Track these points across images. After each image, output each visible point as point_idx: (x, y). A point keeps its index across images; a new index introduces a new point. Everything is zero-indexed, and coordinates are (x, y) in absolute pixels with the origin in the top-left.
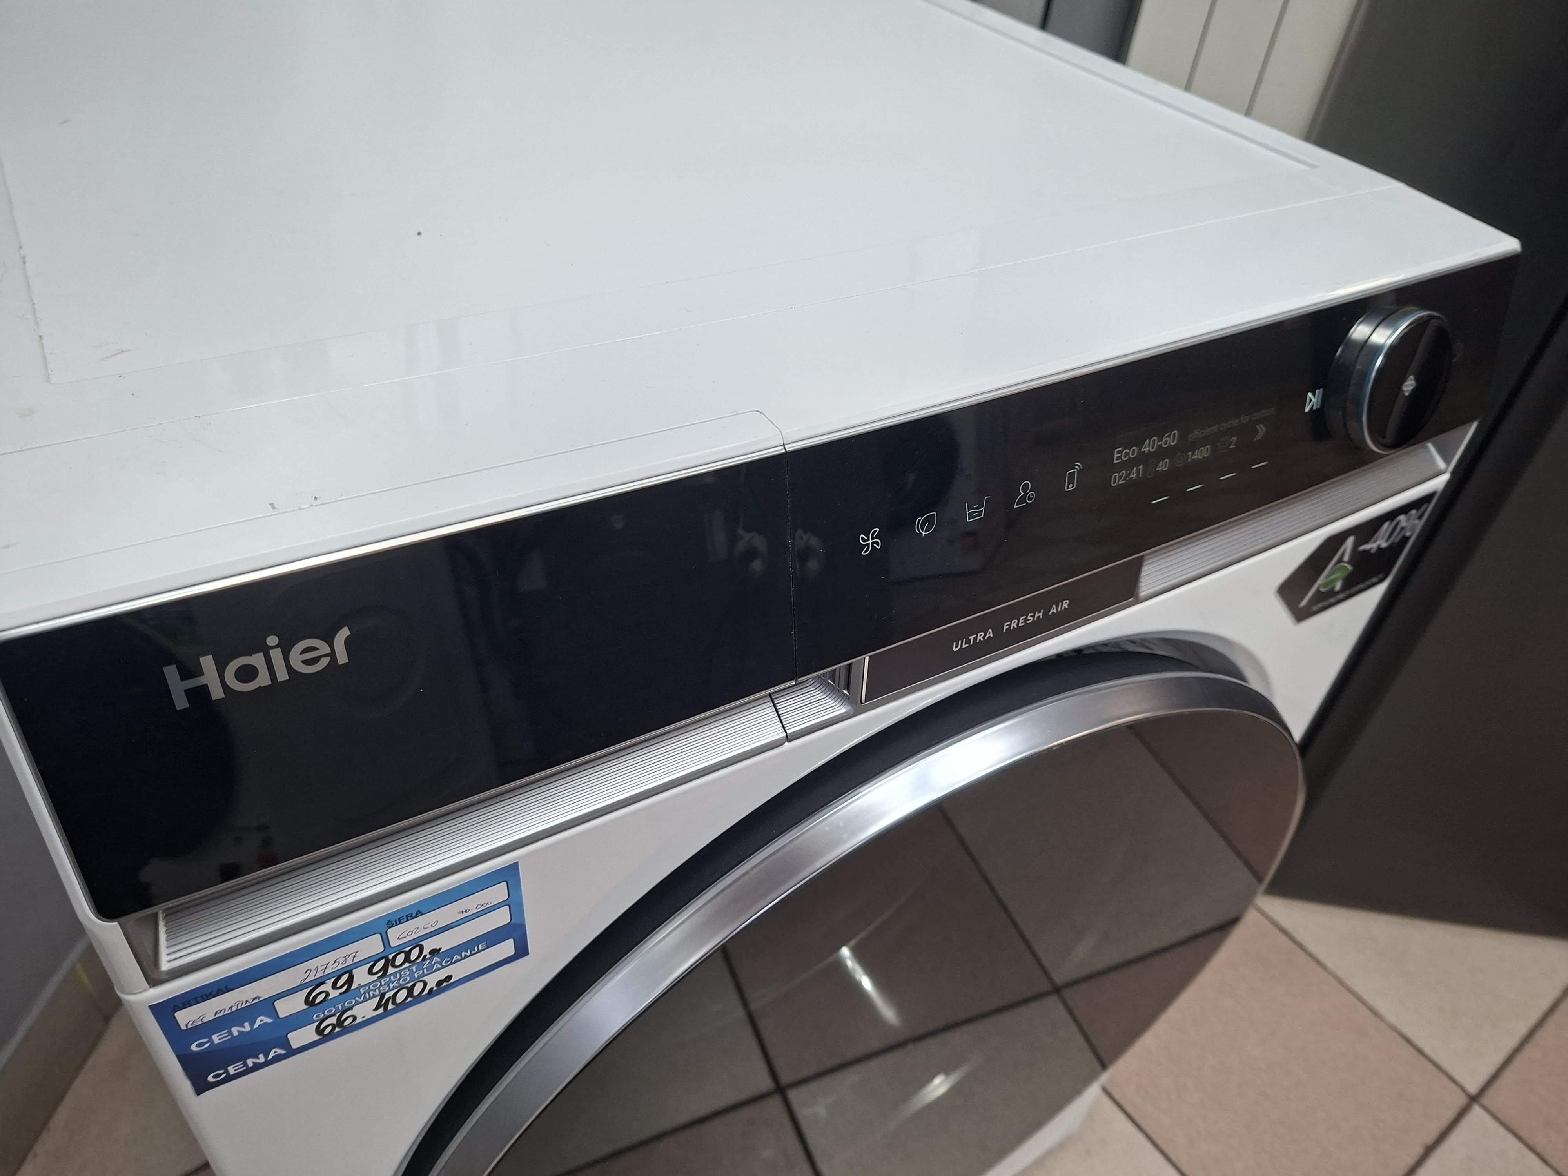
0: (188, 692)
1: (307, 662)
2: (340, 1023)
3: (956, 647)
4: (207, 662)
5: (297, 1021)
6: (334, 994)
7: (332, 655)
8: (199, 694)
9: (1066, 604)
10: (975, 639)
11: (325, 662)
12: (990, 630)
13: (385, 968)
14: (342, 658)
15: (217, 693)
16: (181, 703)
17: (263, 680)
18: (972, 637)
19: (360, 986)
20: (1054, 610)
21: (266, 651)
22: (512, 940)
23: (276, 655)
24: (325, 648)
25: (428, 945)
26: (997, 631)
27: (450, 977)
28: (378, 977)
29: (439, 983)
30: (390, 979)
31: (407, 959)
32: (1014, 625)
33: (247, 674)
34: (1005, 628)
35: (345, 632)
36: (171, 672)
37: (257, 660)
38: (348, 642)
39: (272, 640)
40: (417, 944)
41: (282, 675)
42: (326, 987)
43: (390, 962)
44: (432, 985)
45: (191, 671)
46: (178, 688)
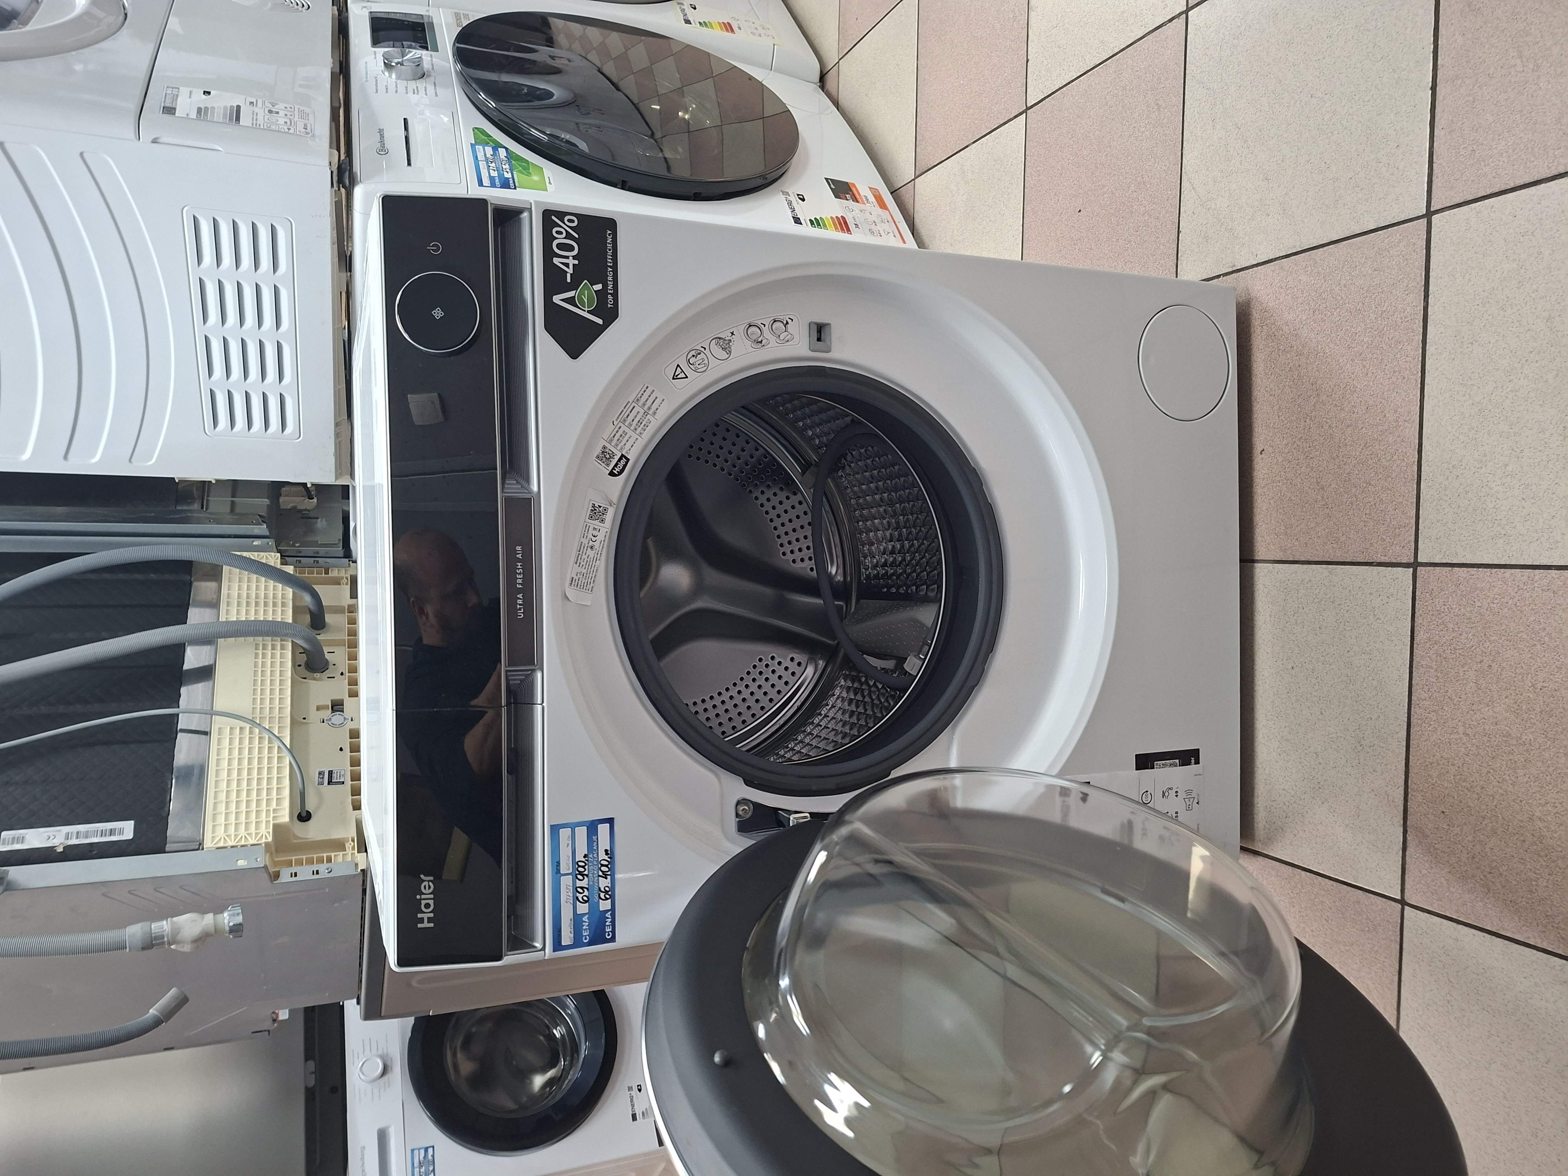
0: (428, 922)
1: (429, 889)
2: (606, 892)
4: (419, 916)
5: (594, 908)
6: (586, 893)
7: (429, 881)
8: (430, 920)
9: (519, 548)
10: (520, 605)
11: (430, 883)
13: (583, 875)
14: (431, 878)
15: (432, 915)
16: (432, 925)
17: (431, 902)
18: (518, 606)
19: (588, 884)
20: (519, 556)
21: (421, 899)
22: (599, 826)
23: (423, 897)
24: (426, 883)
26: (519, 591)
27: (606, 851)
28: (587, 877)
29: (607, 854)
30: (591, 873)
31: (583, 867)
33: (427, 906)
34: (520, 586)
35: (422, 876)
36: (419, 926)
37: (423, 902)
38: (426, 876)
39: (418, 897)
40: (576, 863)
41: (432, 896)
42: (580, 896)
43: (581, 873)
44: (606, 857)
45: (422, 920)
46: (426, 925)
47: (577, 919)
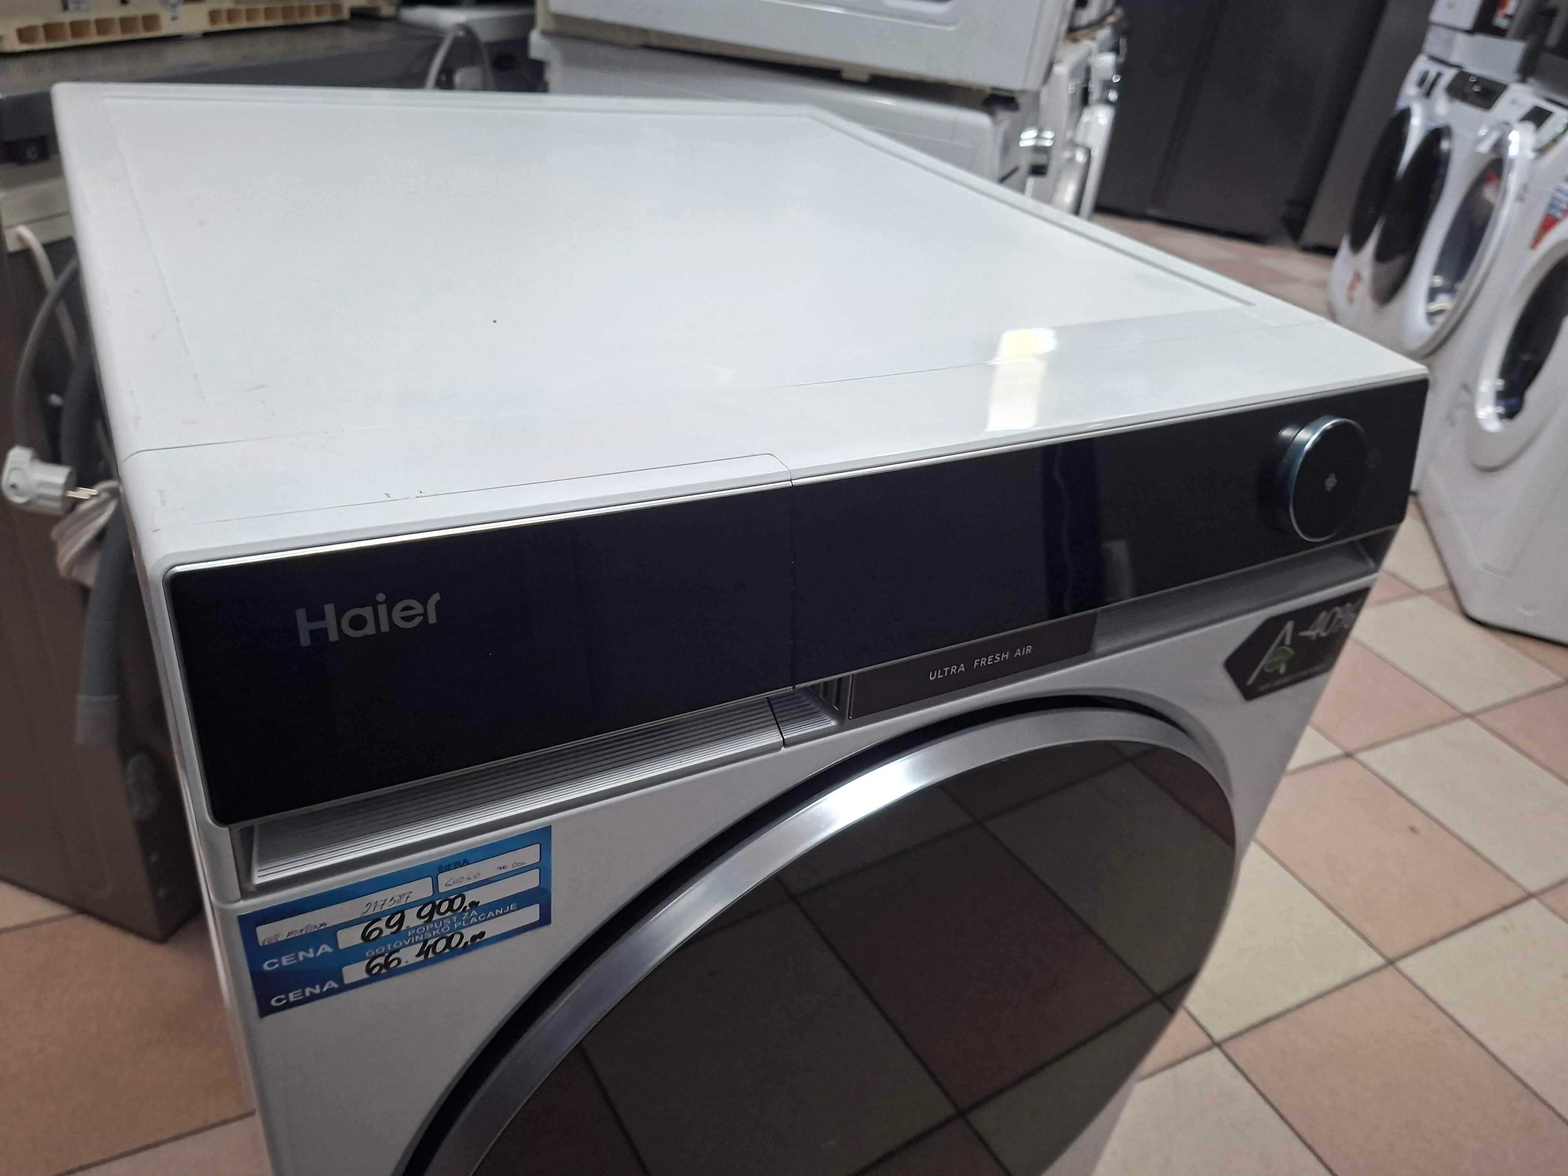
0: (312, 633)
1: (403, 618)
2: (387, 964)
3: (932, 677)
4: (329, 609)
5: (353, 955)
6: (387, 932)
7: (425, 615)
8: (319, 636)
9: (1029, 650)
10: (949, 671)
11: (418, 620)
12: (962, 665)
13: (431, 914)
14: (432, 619)
15: (333, 636)
16: (305, 640)
17: (370, 629)
18: (946, 669)
19: (408, 929)
20: (1018, 653)
21: (375, 605)
22: (538, 906)
23: (382, 609)
24: (419, 608)
25: (471, 896)
26: (970, 666)
27: (482, 934)
28: (425, 922)
29: (474, 938)
30: (434, 926)
31: (450, 908)
32: (983, 662)
33: (358, 623)
34: (976, 664)
35: (436, 597)
36: (301, 614)
37: (367, 612)
38: (438, 605)
39: (381, 597)
40: (460, 893)
41: (385, 628)
42: (381, 924)
43: (436, 908)
44: (467, 938)
45: (317, 615)
46: (305, 628)
47: (329, 934)
